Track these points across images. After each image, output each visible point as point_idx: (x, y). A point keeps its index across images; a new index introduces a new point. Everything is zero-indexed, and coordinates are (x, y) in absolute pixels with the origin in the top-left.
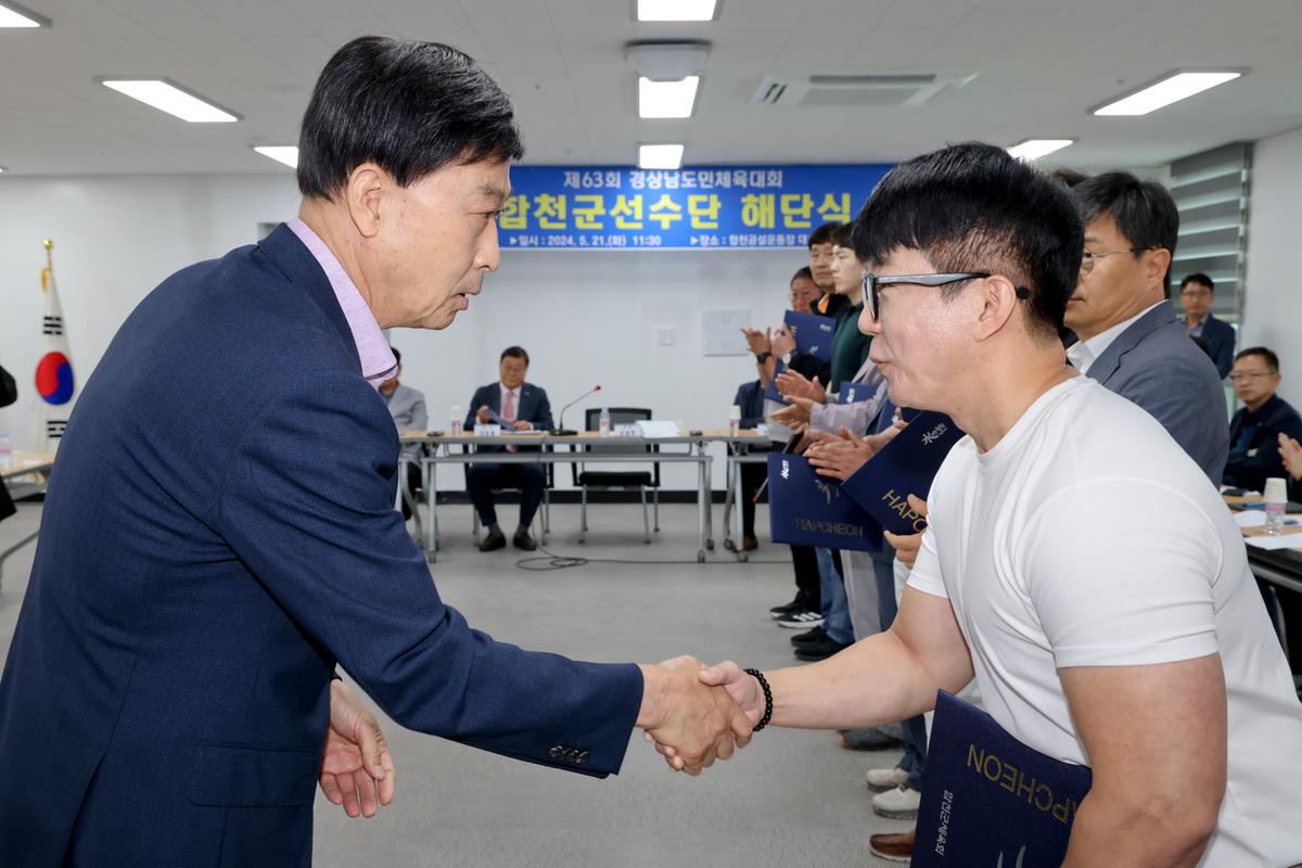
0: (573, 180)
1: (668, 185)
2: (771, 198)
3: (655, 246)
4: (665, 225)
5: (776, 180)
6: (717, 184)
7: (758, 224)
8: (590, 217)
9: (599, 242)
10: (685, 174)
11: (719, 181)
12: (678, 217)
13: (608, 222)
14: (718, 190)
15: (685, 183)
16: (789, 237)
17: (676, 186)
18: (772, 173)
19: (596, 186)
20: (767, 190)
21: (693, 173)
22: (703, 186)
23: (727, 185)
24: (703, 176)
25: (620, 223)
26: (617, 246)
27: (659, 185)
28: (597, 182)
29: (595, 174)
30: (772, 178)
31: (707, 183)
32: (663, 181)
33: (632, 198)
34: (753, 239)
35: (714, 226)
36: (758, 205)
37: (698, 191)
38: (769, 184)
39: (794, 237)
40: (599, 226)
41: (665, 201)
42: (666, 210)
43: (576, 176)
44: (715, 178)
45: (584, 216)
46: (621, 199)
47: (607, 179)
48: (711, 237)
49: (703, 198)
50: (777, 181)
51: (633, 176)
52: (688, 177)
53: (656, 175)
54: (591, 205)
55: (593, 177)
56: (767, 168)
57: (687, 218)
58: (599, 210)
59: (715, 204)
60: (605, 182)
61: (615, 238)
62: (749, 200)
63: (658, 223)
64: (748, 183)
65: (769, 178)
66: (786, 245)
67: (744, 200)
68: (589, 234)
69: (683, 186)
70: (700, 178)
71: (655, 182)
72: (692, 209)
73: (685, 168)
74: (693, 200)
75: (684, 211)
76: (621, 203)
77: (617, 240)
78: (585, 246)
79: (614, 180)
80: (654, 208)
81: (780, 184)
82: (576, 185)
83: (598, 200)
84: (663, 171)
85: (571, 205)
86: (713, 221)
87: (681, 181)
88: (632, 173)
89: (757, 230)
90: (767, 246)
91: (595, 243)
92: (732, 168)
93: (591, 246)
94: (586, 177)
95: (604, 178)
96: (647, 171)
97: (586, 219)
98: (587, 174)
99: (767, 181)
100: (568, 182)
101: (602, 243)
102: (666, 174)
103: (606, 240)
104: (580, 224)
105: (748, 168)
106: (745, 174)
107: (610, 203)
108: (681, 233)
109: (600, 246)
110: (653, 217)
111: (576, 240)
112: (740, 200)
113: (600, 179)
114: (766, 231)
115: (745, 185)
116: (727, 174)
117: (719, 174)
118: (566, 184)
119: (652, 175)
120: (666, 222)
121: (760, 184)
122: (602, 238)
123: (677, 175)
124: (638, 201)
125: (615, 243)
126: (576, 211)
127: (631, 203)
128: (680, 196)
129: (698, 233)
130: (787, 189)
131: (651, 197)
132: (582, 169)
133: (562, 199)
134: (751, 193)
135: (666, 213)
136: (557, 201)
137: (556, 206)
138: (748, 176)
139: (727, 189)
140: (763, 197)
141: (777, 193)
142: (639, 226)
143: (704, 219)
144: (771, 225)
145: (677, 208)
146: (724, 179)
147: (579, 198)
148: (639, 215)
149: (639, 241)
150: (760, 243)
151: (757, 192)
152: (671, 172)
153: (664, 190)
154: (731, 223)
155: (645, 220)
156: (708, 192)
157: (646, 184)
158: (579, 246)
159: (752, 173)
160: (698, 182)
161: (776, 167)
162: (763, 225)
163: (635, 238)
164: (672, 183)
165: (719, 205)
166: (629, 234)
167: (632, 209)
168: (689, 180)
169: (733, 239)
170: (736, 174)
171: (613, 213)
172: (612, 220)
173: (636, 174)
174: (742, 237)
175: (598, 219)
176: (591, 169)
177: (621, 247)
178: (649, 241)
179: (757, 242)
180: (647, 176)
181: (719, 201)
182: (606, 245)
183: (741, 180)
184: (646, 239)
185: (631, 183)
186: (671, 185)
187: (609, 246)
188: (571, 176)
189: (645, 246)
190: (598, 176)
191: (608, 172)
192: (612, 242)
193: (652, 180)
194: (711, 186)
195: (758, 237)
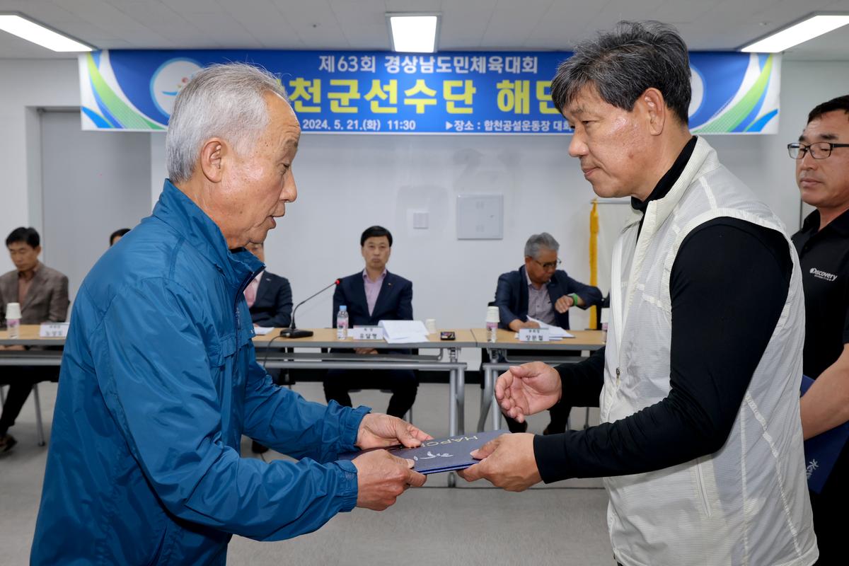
0: (328, 64)
1: (423, 71)
2: (527, 83)
3: (409, 130)
4: (420, 110)
5: (531, 65)
6: (472, 69)
7: (513, 109)
8: (345, 102)
9: (354, 125)
10: (440, 59)
11: (474, 66)
12: (433, 102)
13: (362, 105)
14: (474, 76)
15: (441, 68)
16: (544, 122)
17: (432, 71)
18: (528, 59)
19: (350, 70)
20: (523, 76)
21: (448, 58)
22: (458, 71)
23: (482, 70)
24: (459, 62)
25: (375, 108)
26: (371, 130)
27: (414, 70)
28: (353, 67)
29: (350, 58)
30: (528, 64)
31: (462, 68)
32: (418, 66)
33: (388, 83)
34: (508, 125)
35: (469, 111)
36: (513, 90)
37: (453, 76)
38: (524, 70)
39: (548, 123)
40: (354, 110)
41: (421, 86)
42: (420, 95)
43: (331, 59)
44: (471, 64)
45: (339, 100)
46: (376, 83)
47: (363, 63)
48: (466, 122)
49: (459, 84)
50: (532, 67)
51: (388, 61)
52: (443, 62)
53: (411, 60)
54: (346, 89)
55: (348, 62)
56: (522, 54)
57: (442, 102)
58: (354, 94)
59: (470, 89)
60: (360, 66)
61: (370, 122)
62: (504, 86)
63: (414, 107)
64: (503, 68)
65: (524, 65)
66: (541, 131)
67: (499, 86)
68: (344, 117)
69: (438, 71)
70: (456, 64)
71: (410, 67)
72: (447, 94)
73: (439, 53)
74: (448, 85)
75: (440, 96)
76: (376, 88)
77: (371, 124)
78: (339, 130)
79: (369, 65)
80: (409, 93)
81: (535, 71)
82: (331, 69)
83: (353, 84)
84: (418, 55)
85: (326, 89)
86: (468, 106)
87: (436, 66)
88: (387, 58)
89: (512, 116)
90: (522, 131)
91: (349, 127)
92: (487, 54)
93: (346, 130)
94: (341, 61)
95: (359, 63)
96: (402, 55)
97: (341, 103)
98: (342, 58)
99: (522, 67)
100: (323, 65)
101: (357, 127)
102: (421, 59)
104: (334, 107)
105: (503, 54)
106: (501, 60)
107: (364, 88)
108: (435, 119)
109: (354, 130)
110: (407, 102)
111: (331, 124)
112: (495, 86)
113: (354, 63)
114: (521, 117)
115: (500, 71)
116: (483, 60)
117: (474, 59)
118: (321, 68)
119: (407, 60)
120: (420, 108)
121: (516, 69)
122: (356, 122)
123: (432, 60)
124: (393, 86)
125: (370, 127)
126: (331, 95)
127: (386, 88)
128: (435, 81)
129: (453, 118)
130: (542, 76)
131: (406, 81)
132: (337, 53)
133: (317, 83)
134: (506, 79)
135: (421, 97)
136: (312, 85)
137: (311, 90)
138: (504, 62)
139: (482, 74)
140: (518, 83)
141: (533, 79)
142: (394, 110)
143: (459, 104)
144: (526, 111)
145: (432, 93)
146: (480, 65)
147: (334, 82)
148: (393, 99)
149: (394, 125)
150: (515, 129)
151: (512, 78)
152: (426, 56)
153: (419, 75)
154: (486, 108)
155: (400, 104)
156: (463, 77)
157: (402, 68)
158: (333, 129)
159: (508, 59)
160: (453, 68)
161: (532, 54)
162: (518, 111)
163: (390, 122)
164: (427, 67)
165: (474, 90)
166: (384, 118)
167: (387, 93)
168: (444, 66)
169: (488, 124)
170: (491, 60)
171: (368, 97)
172: (368, 103)
173: (392, 58)
174: (497, 123)
175: (352, 103)
176: (347, 53)
177: (376, 131)
178: (403, 125)
179: (512, 128)
180: (402, 60)
181: (474, 86)
182: (361, 129)
183: (496, 66)
184: (401, 123)
185: (386, 67)
186: (426, 69)
187: (363, 130)
188: (327, 60)
189: (400, 130)
190: (353, 60)
191: (364, 56)
192: (366, 126)
193: (407, 65)
194: (466, 72)
195: (512, 123)
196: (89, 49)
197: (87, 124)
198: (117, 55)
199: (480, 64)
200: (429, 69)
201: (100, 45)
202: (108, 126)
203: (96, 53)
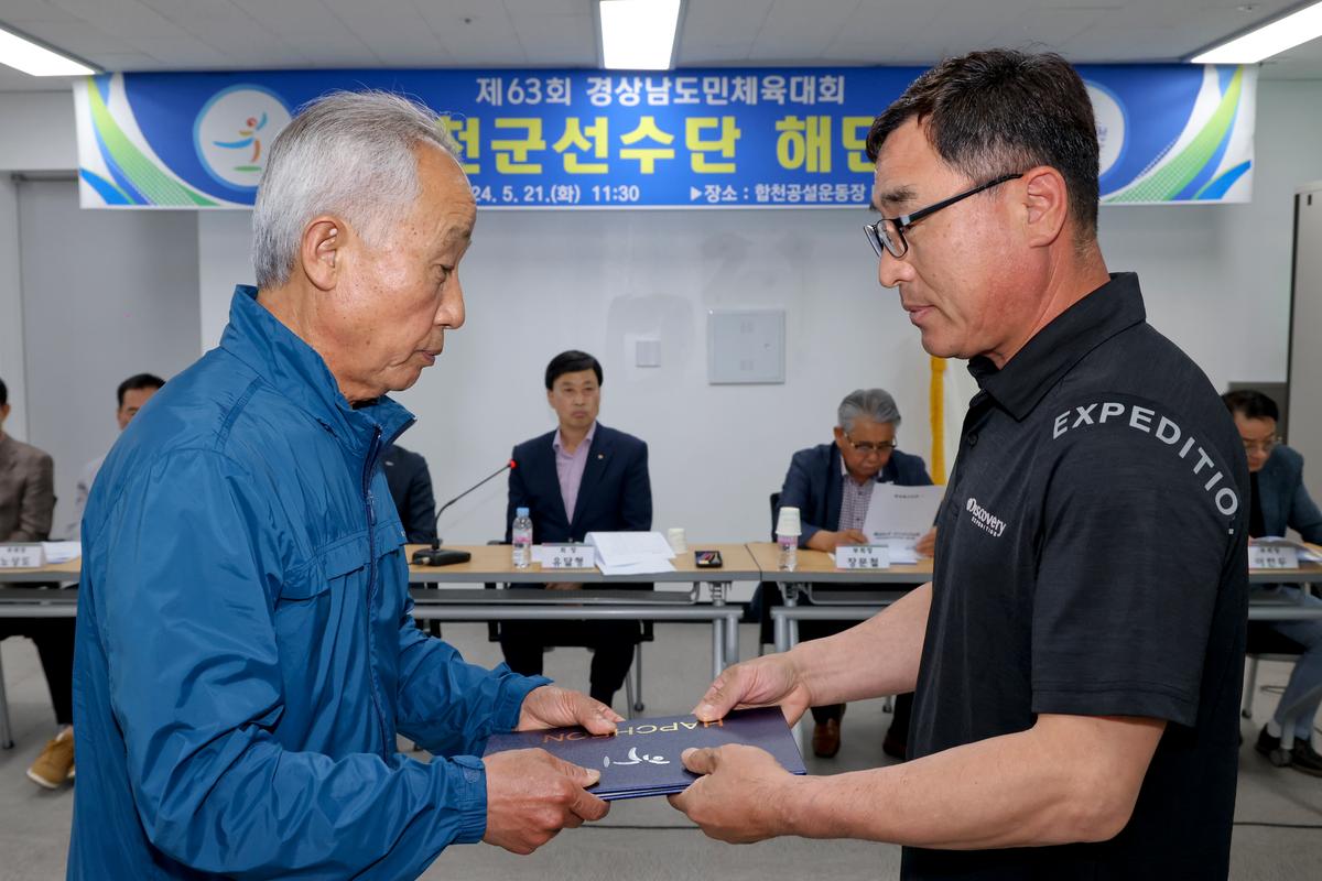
0: (491, 92)
1: (651, 101)
2: (826, 121)
3: (629, 202)
4: (647, 167)
5: (834, 90)
6: (734, 98)
7: (804, 165)
8: (521, 155)
9: (535, 195)
10: (679, 81)
11: (738, 93)
12: (669, 154)
13: (549, 161)
14: (737, 109)
15: (681, 96)
16: (855, 187)
17: (665, 102)
18: (828, 80)
19: (529, 101)
20: (819, 109)
21: (694, 80)
22: (710, 101)
23: (752, 99)
24: (711, 85)
25: (571, 165)
26: (565, 203)
27: (637, 100)
28: (533, 96)
29: (528, 81)
30: (828, 89)
31: (716, 97)
32: (643, 94)
33: (593, 124)
34: (795, 192)
35: (730, 168)
36: (803, 133)
37: (702, 110)
38: (821, 99)
39: (863, 188)
40: (536, 169)
41: (647, 127)
42: (648, 143)
43: (497, 84)
44: (732, 89)
45: (511, 153)
46: (572, 124)
47: (549, 90)
48: (724, 188)
49: (711, 122)
50: (836, 94)
51: (593, 85)
52: (685, 86)
53: (631, 84)
54: (522, 134)
55: (525, 88)
56: (818, 72)
57: (683, 154)
58: (536, 142)
59: (731, 131)
60: (545, 95)
61: (562, 188)
62: (788, 125)
63: (637, 163)
64: (787, 96)
65: (822, 89)
66: (850, 201)
67: (780, 125)
68: (519, 182)
69: (677, 101)
70: (706, 89)
71: (629, 94)
72: (692, 141)
73: (677, 72)
74: (693, 126)
75: (679, 144)
76: (572, 132)
77: (565, 192)
78: (511, 203)
79: (560, 92)
80: (627, 139)
81: (840, 99)
82: (496, 100)
83: (534, 126)
84: (643, 74)
85: (488, 134)
86: (728, 160)
87: (673, 93)
88: (591, 80)
89: (801, 176)
90: (818, 202)
91: (527, 198)
92: (760, 72)
93: (522, 202)
94: (513, 87)
95: (543, 89)
96: (616, 75)
97: (514, 157)
98: (516, 81)
99: (818, 94)
100: (483, 93)
101: (540, 198)
102: (649, 81)
103: (547, 194)
104: (503, 165)
105: (787, 72)
106: (782, 81)
107: (553, 131)
108: (673, 182)
109: (536, 203)
110: (625, 154)
111: (497, 194)
112: (773, 125)
113: (535, 90)
114: (818, 178)
115: (781, 101)
116: (752, 82)
117: (738, 81)
118: (479, 100)
119: (624, 84)
120: (647, 161)
121: (808, 97)
122: (540, 189)
123: (667, 83)
124: (600, 128)
125: (562, 198)
126: (496, 145)
127: (589, 131)
128: (671, 119)
129: (702, 180)
130: (851, 108)
131: (622, 120)
132: (506, 74)
133: (474, 124)
134: (792, 114)
135: (647, 147)
136: (465, 128)
137: (462, 136)
138: (787, 86)
139: (751, 106)
140: (812, 120)
141: (836, 113)
142: (603, 169)
143: (712, 157)
144: (826, 167)
145: (667, 139)
146: (747, 91)
147: (501, 123)
148: (602, 151)
149: (603, 194)
150: (807, 199)
151: (802, 112)
152: (657, 76)
153: (644, 108)
154: (757, 163)
155: (612, 158)
156: (718, 112)
157: (615, 97)
158: (501, 202)
159: (794, 81)
160: (702, 96)
161: (834, 71)
162: (811, 167)
163: (596, 189)
164: (659, 95)
165: (737, 134)
166: (585, 182)
167: (592, 140)
168: (687, 93)
169: (761, 191)
170: (766, 82)
171: (559, 147)
172: (560, 157)
173: (598, 81)
174: (776, 188)
175: (533, 157)
176: (522, 73)
177: (573, 204)
178: (619, 193)
179: (803, 196)
180: (615, 85)
181: (737, 126)
182: (548, 200)
183: (774, 92)
184: (615, 190)
185: (589, 97)
186: (655, 99)
187: (551, 203)
188: (489, 85)
189: (612, 202)
190: (533, 85)
191: (551, 78)
192: (557, 196)
193: (624, 91)
194: (724, 102)
195: (803, 188)
196: (91, 72)
197: (89, 198)
198: (138, 82)
199: (747, 88)
200: (661, 99)
201: (109, 65)
202: (124, 202)
203: (102, 78)
